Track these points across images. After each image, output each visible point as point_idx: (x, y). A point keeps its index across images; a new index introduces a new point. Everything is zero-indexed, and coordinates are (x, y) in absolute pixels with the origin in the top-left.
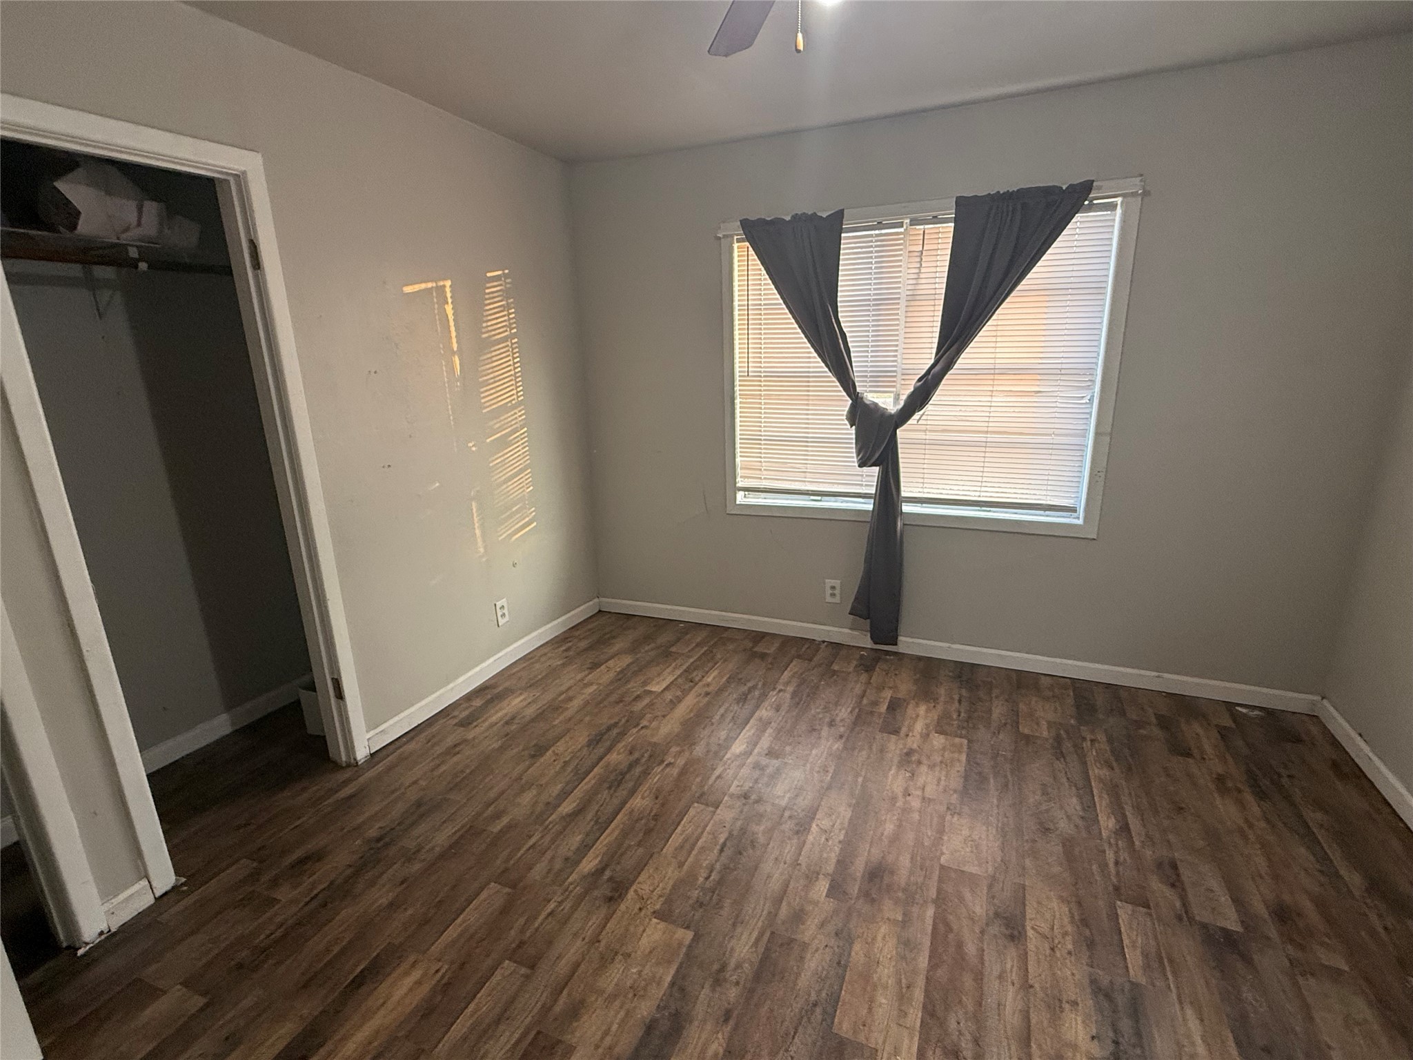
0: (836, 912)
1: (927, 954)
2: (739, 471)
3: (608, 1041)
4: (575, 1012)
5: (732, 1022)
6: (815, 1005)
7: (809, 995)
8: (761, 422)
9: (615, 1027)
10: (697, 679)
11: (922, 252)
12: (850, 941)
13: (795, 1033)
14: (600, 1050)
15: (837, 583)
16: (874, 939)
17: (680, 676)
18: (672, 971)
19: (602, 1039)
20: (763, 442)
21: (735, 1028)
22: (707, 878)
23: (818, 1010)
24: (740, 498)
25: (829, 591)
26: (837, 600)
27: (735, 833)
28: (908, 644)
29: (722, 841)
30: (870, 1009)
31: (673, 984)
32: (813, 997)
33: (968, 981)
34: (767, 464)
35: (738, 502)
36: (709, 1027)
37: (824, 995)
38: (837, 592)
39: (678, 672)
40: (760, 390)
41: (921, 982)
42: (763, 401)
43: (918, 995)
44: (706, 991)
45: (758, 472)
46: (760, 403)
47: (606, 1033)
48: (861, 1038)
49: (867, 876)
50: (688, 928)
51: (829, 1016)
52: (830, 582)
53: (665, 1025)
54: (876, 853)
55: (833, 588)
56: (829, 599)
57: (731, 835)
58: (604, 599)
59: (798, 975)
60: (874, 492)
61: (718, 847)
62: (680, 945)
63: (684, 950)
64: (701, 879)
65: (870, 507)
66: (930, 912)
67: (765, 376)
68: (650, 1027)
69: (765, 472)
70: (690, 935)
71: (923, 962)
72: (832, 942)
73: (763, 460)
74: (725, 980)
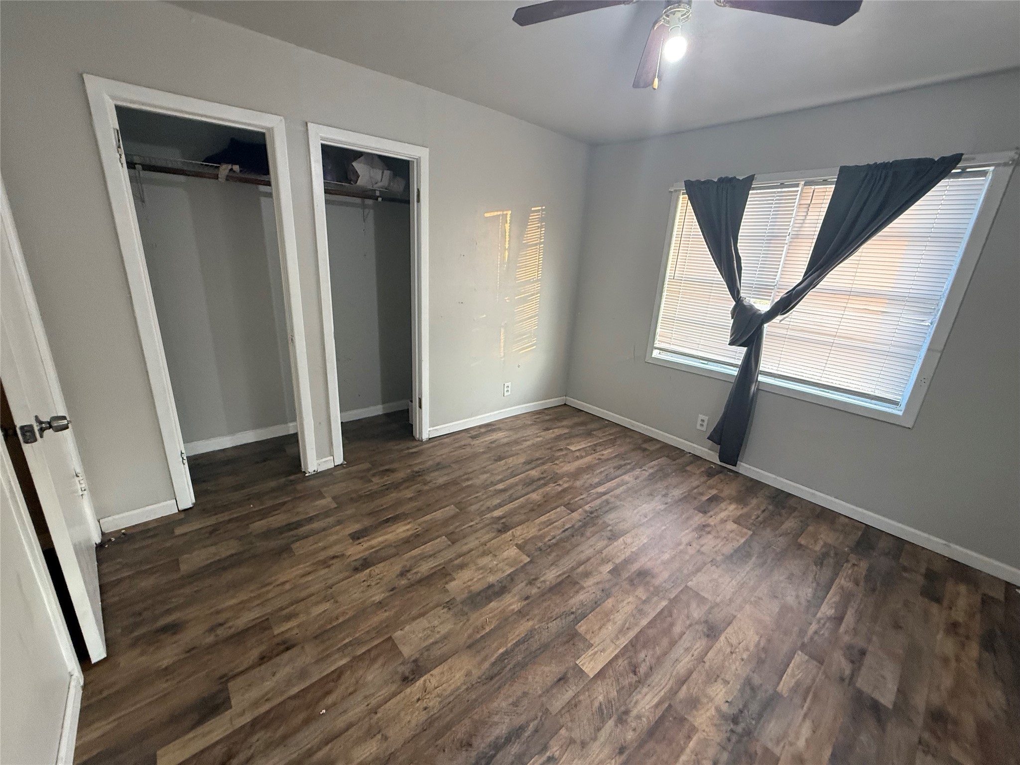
0: (609, 581)
1: (649, 620)
2: (657, 337)
3: (469, 583)
4: (462, 567)
5: (527, 602)
6: (573, 613)
7: (572, 608)
8: (676, 309)
9: (475, 579)
10: (598, 450)
11: (809, 205)
12: (608, 596)
13: (555, 619)
14: (465, 585)
15: (706, 418)
16: (623, 601)
17: (589, 446)
18: (511, 570)
19: (468, 581)
20: (675, 321)
21: (528, 604)
22: (550, 540)
23: (572, 616)
24: (656, 354)
25: (699, 422)
26: (704, 429)
27: (576, 527)
28: (745, 468)
29: (566, 527)
30: (600, 628)
31: (509, 575)
32: (574, 610)
33: (665, 642)
34: (676, 335)
35: (653, 356)
36: (516, 598)
37: (580, 611)
38: (705, 424)
39: (589, 444)
40: (680, 289)
41: (637, 630)
42: (680, 296)
43: (632, 634)
44: (523, 584)
45: (669, 340)
46: (679, 297)
47: (471, 580)
48: (588, 637)
49: (638, 572)
50: (529, 556)
51: (577, 621)
52: (701, 417)
53: (496, 589)
54: (649, 565)
55: (703, 421)
56: (699, 427)
57: (573, 526)
58: (569, 398)
59: (572, 597)
60: (740, 364)
61: (563, 529)
62: (521, 561)
63: (522, 564)
64: (547, 540)
65: (736, 373)
66: (664, 603)
67: (684, 280)
68: (491, 586)
69: (673, 340)
70: (528, 559)
71: (644, 622)
72: (599, 593)
73: (673, 332)
74: (534, 584)
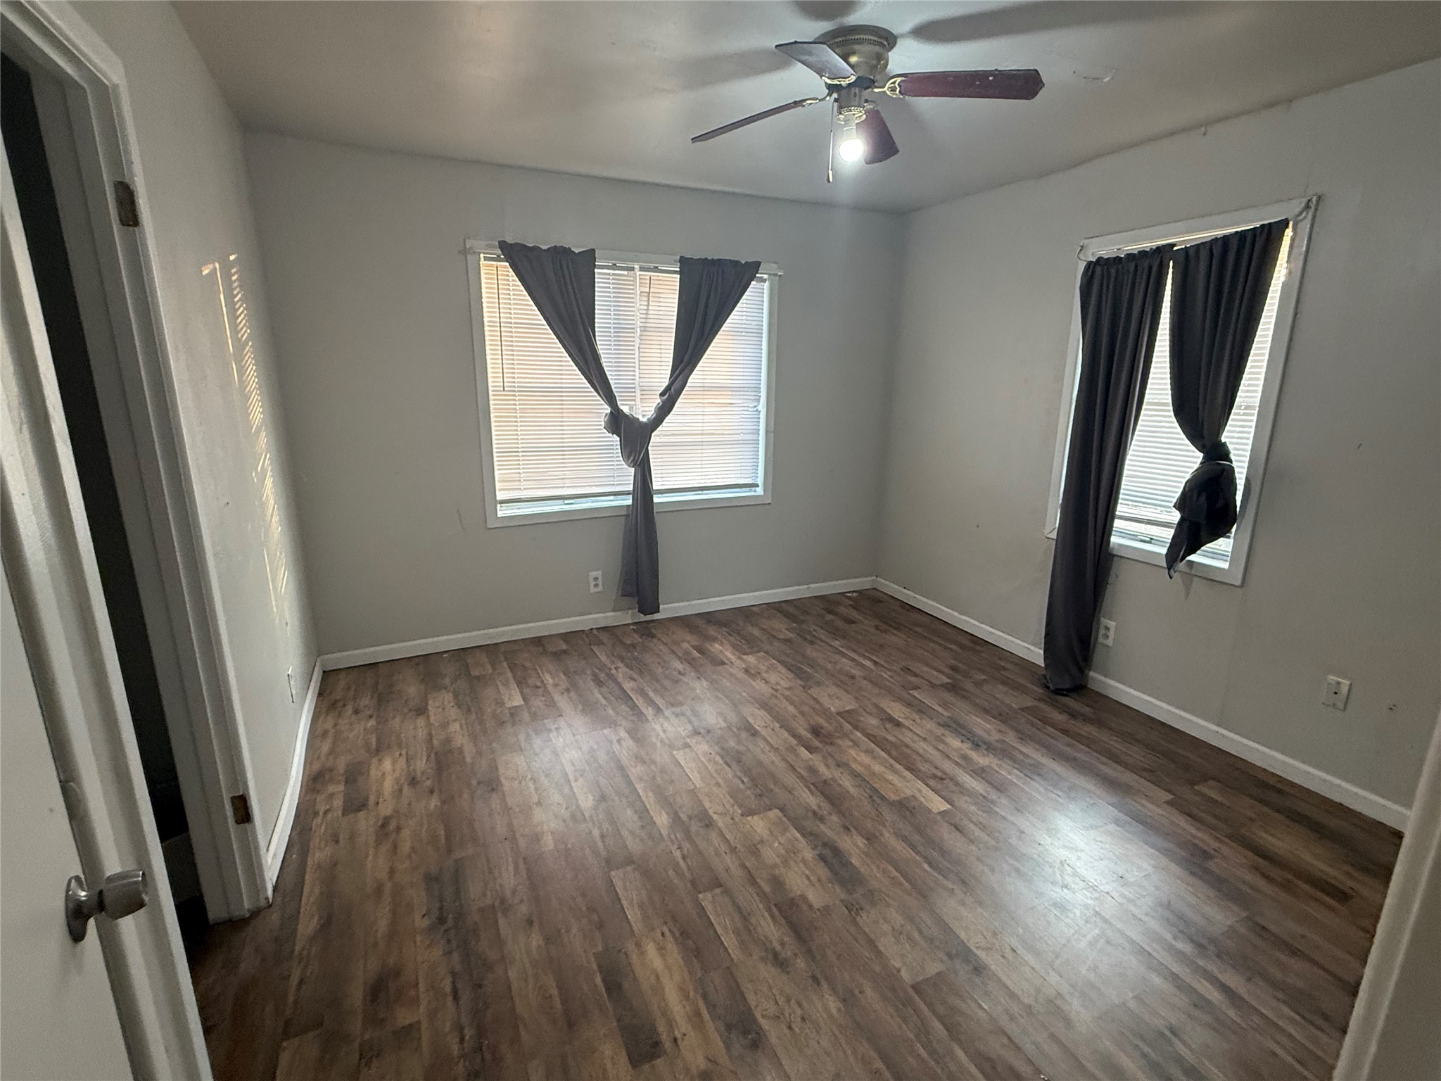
0: (824, 758)
1: (880, 750)
2: (498, 485)
3: (813, 878)
4: (777, 883)
5: (852, 829)
7: (863, 795)
8: (517, 435)
9: (807, 872)
10: (539, 684)
11: (649, 293)
12: (847, 765)
13: (880, 813)
14: (817, 885)
15: (598, 574)
16: (854, 758)
17: (520, 688)
18: (795, 831)
19: (809, 880)
20: (520, 454)
21: (856, 829)
22: (743, 782)
23: (875, 798)
25: (592, 583)
26: (600, 589)
28: (668, 610)
29: (723, 761)
30: (891, 784)
31: (803, 835)
32: (866, 794)
33: (906, 750)
34: (525, 475)
35: (499, 516)
36: (845, 838)
37: (868, 791)
38: (600, 582)
39: (513, 686)
40: (515, 405)
41: (892, 761)
42: (518, 415)
43: (898, 766)
44: (822, 827)
45: (518, 483)
46: (516, 417)
48: (903, 796)
49: (813, 735)
50: (770, 809)
51: (881, 797)
52: (593, 574)
53: (828, 853)
54: (803, 724)
55: (596, 579)
56: (593, 590)
59: (848, 792)
60: (631, 489)
62: (779, 818)
63: (784, 819)
64: (742, 786)
65: (629, 502)
66: (858, 734)
67: (519, 391)
69: (524, 483)
70: (776, 810)
72: (841, 770)
73: (521, 471)
74: (823, 816)
